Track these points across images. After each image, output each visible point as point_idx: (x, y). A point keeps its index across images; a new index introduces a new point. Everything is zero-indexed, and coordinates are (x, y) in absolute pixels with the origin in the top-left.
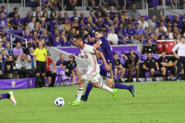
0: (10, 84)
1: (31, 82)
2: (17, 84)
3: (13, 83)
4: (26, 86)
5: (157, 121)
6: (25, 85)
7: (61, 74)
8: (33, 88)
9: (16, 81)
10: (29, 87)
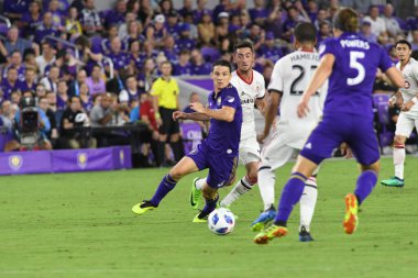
0: (74, 160)
1: (122, 155)
2: (90, 160)
3: (82, 158)
4: (111, 165)
5: (411, 243)
6: (108, 163)
7: (189, 137)
8: (127, 168)
9: (88, 153)
10: (117, 166)
